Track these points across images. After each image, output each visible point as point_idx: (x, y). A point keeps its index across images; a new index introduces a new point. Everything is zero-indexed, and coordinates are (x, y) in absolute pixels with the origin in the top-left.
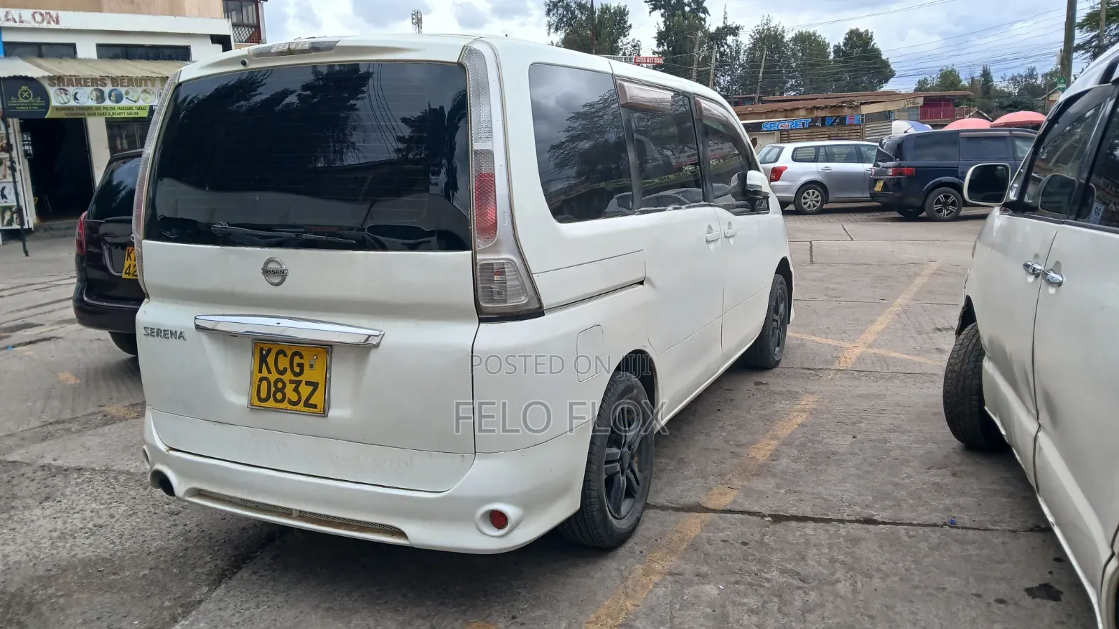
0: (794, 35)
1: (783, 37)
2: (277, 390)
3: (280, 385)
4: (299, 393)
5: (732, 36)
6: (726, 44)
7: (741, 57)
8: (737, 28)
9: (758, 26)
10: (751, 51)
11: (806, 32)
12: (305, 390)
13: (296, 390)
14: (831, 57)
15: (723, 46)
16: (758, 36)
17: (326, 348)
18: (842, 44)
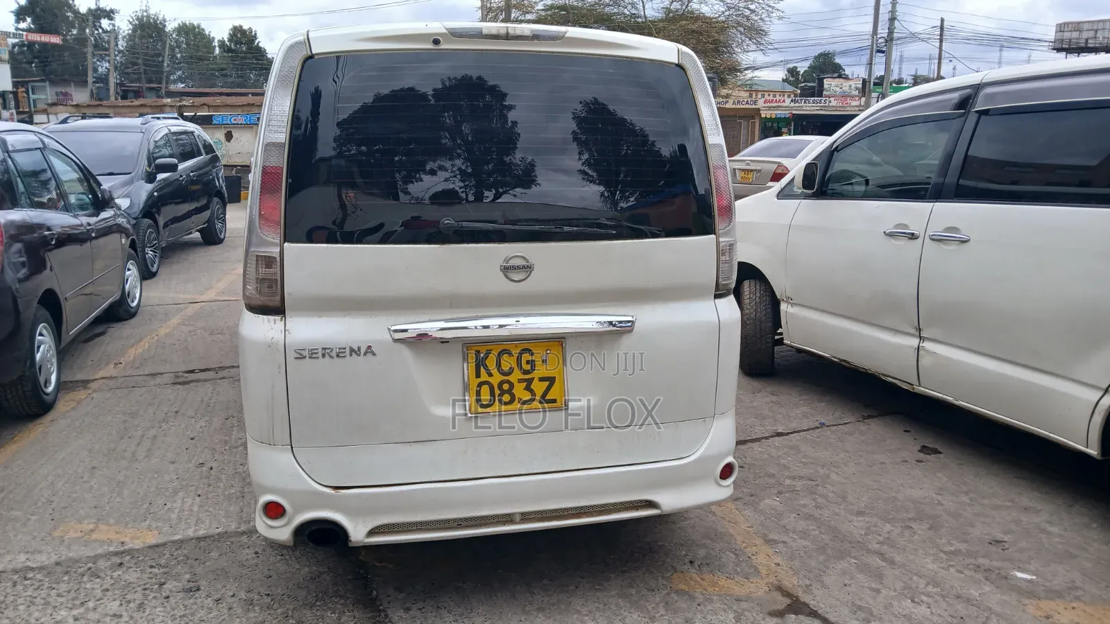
0: (177, 26)
1: (165, 26)
2: (503, 393)
3: (506, 387)
4: (532, 392)
5: (106, 19)
6: (101, 27)
7: (119, 43)
8: (112, 11)
9: (137, 12)
10: (131, 38)
11: (189, 24)
12: (539, 388)
13: (528, 388)
14: (217, 51)
15: (98, 30)
16: (137, 23)
17: (558, 341)
18: (226, 40)
